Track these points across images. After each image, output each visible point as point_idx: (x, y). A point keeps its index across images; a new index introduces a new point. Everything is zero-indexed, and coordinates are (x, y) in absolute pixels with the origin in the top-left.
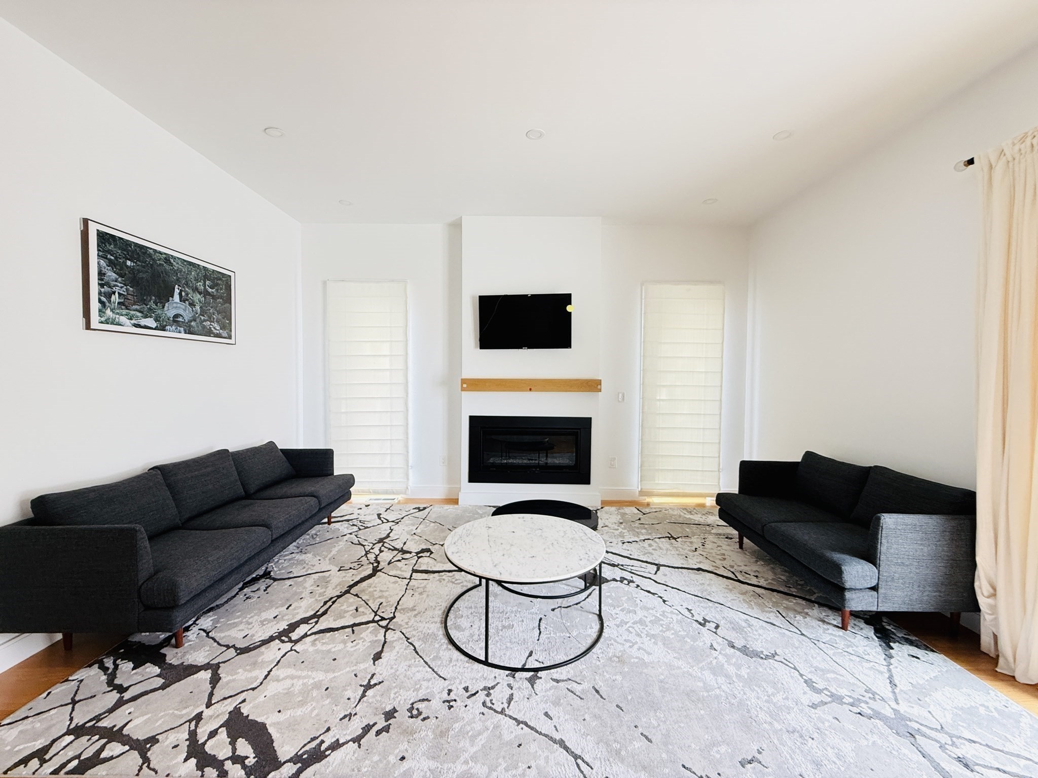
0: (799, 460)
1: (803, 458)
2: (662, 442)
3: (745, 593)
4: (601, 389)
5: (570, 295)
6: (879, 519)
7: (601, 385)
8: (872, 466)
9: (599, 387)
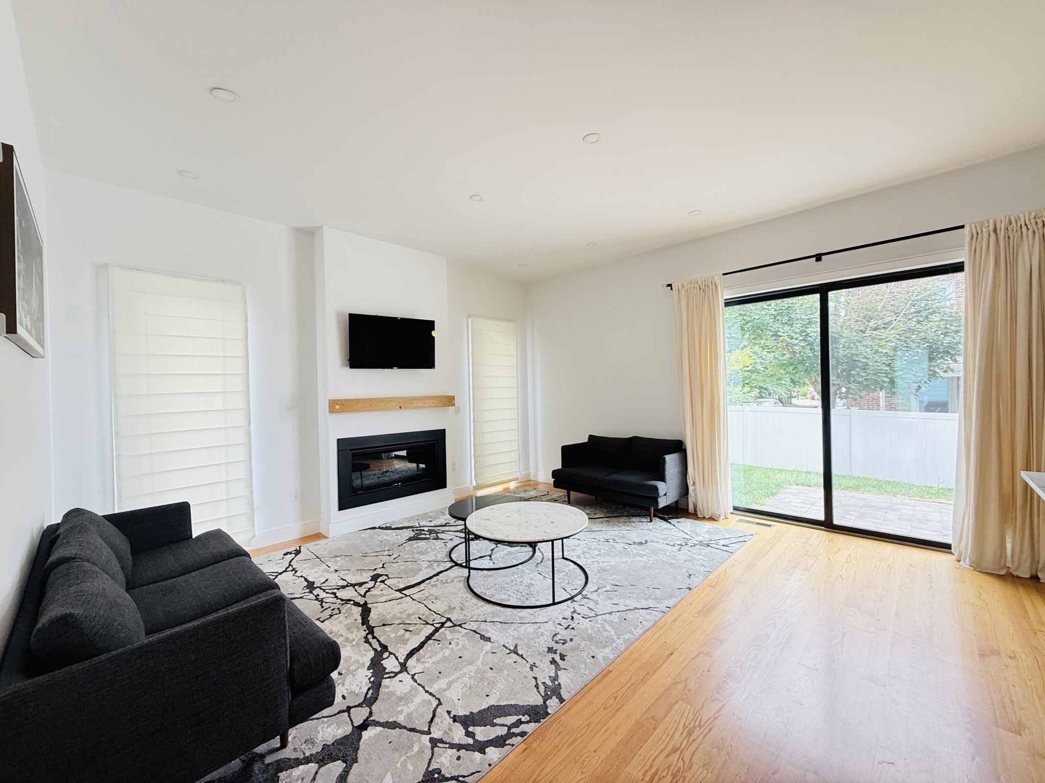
0: (587, 441)
1: (589, 439)
2: (488, 443)
3: (602, 523)
4: (454, 404)
5: (433, 322)
6: (665, 458)
7: (454, 400)
8: (632, 436)
9: (453, 402)
